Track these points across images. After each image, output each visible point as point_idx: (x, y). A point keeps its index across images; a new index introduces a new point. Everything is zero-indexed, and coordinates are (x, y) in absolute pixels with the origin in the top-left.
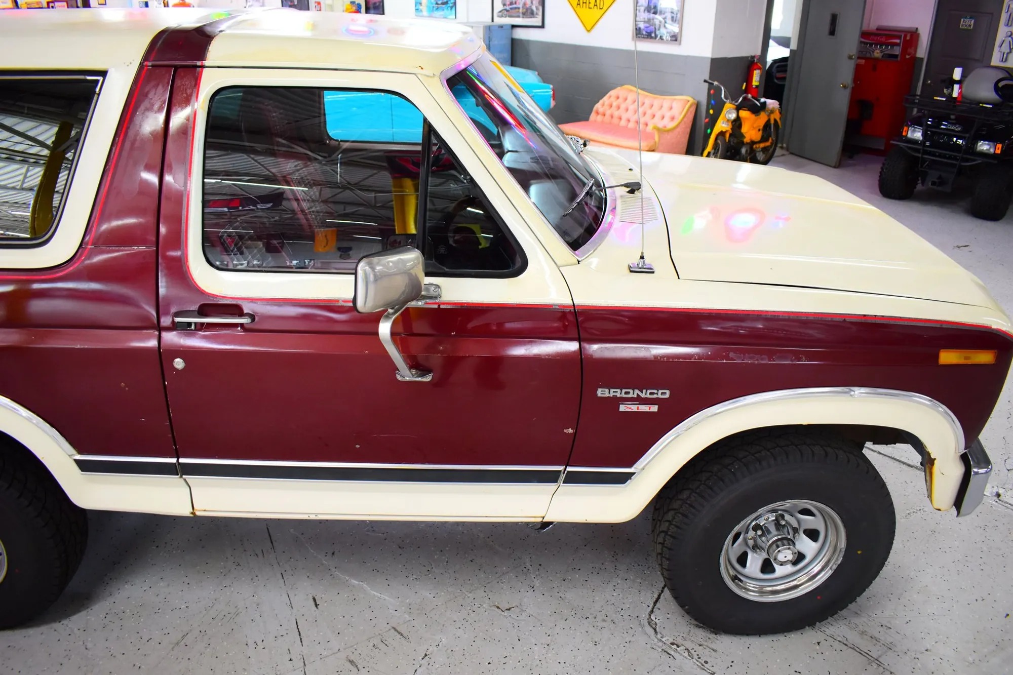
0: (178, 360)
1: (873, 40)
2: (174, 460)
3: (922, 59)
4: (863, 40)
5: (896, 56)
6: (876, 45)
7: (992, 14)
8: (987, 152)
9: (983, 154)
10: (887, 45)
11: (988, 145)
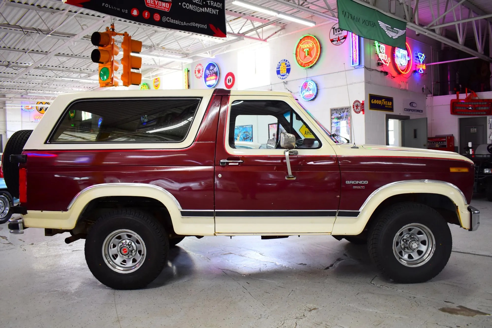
0: (220, 174)
1: (434, 140)
2: (213, 211)
3: (457, 147)
4: (429, 141)
5: (445, 146)
6: (436, 142)
7: (483, 125)
8: (489, 173)
9: (487, 174)
10: (441, 142)
11: (489, 170)
